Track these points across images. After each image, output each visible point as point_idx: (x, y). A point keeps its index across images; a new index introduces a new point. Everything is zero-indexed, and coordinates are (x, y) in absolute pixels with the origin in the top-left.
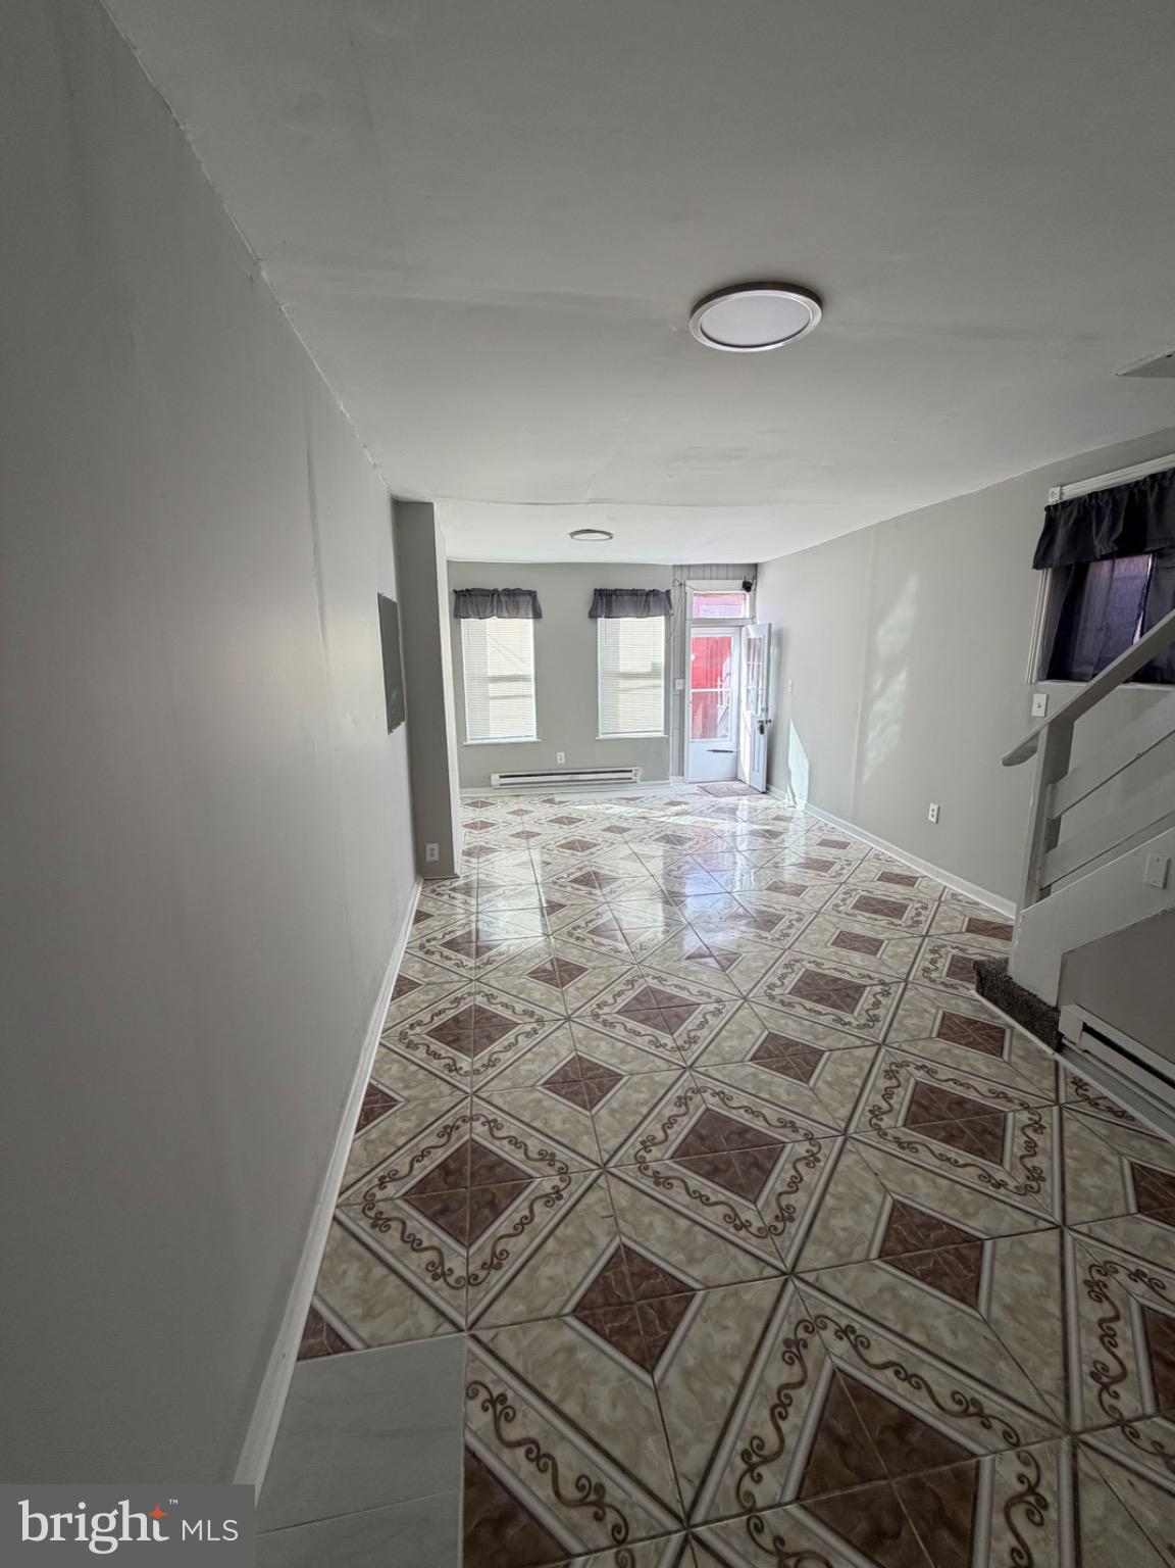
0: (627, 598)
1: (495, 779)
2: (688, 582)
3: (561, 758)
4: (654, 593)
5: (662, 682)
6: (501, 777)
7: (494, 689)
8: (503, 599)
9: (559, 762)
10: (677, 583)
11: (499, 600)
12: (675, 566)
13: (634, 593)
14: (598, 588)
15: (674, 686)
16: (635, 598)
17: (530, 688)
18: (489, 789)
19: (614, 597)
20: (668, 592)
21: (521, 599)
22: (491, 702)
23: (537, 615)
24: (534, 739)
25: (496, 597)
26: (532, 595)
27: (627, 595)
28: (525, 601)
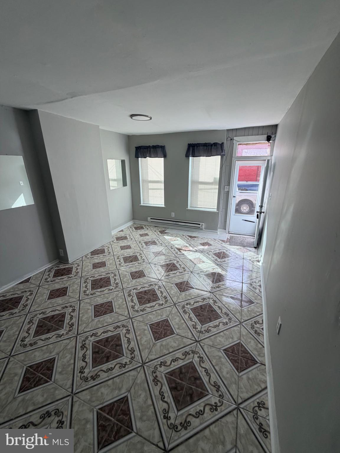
0: (201, 147)
1: (149, 219)
2: (235, 138)
3: (173, 215)
4: (215, 144)
5: (217, 187)
6: (151, 219)
7: (151, 186)
8: (152, 150)
9: (172, 216)
10: (229, 139)
11: (150, 151)
12: (227, 130)
13: (205, 145)
14: (189, 143)
15: (224, 189)
16: (205, 148)
17: (162, 186)
18: (146, 222)
19: (196, 147)
20: (223, 143)
21: (158, 149)
22: (149, 190)
23: (165, 156)
24: (163, 206)
25: (149, 149)
26: (163, 148)
27: (202, 146)
28: (159, 150)
